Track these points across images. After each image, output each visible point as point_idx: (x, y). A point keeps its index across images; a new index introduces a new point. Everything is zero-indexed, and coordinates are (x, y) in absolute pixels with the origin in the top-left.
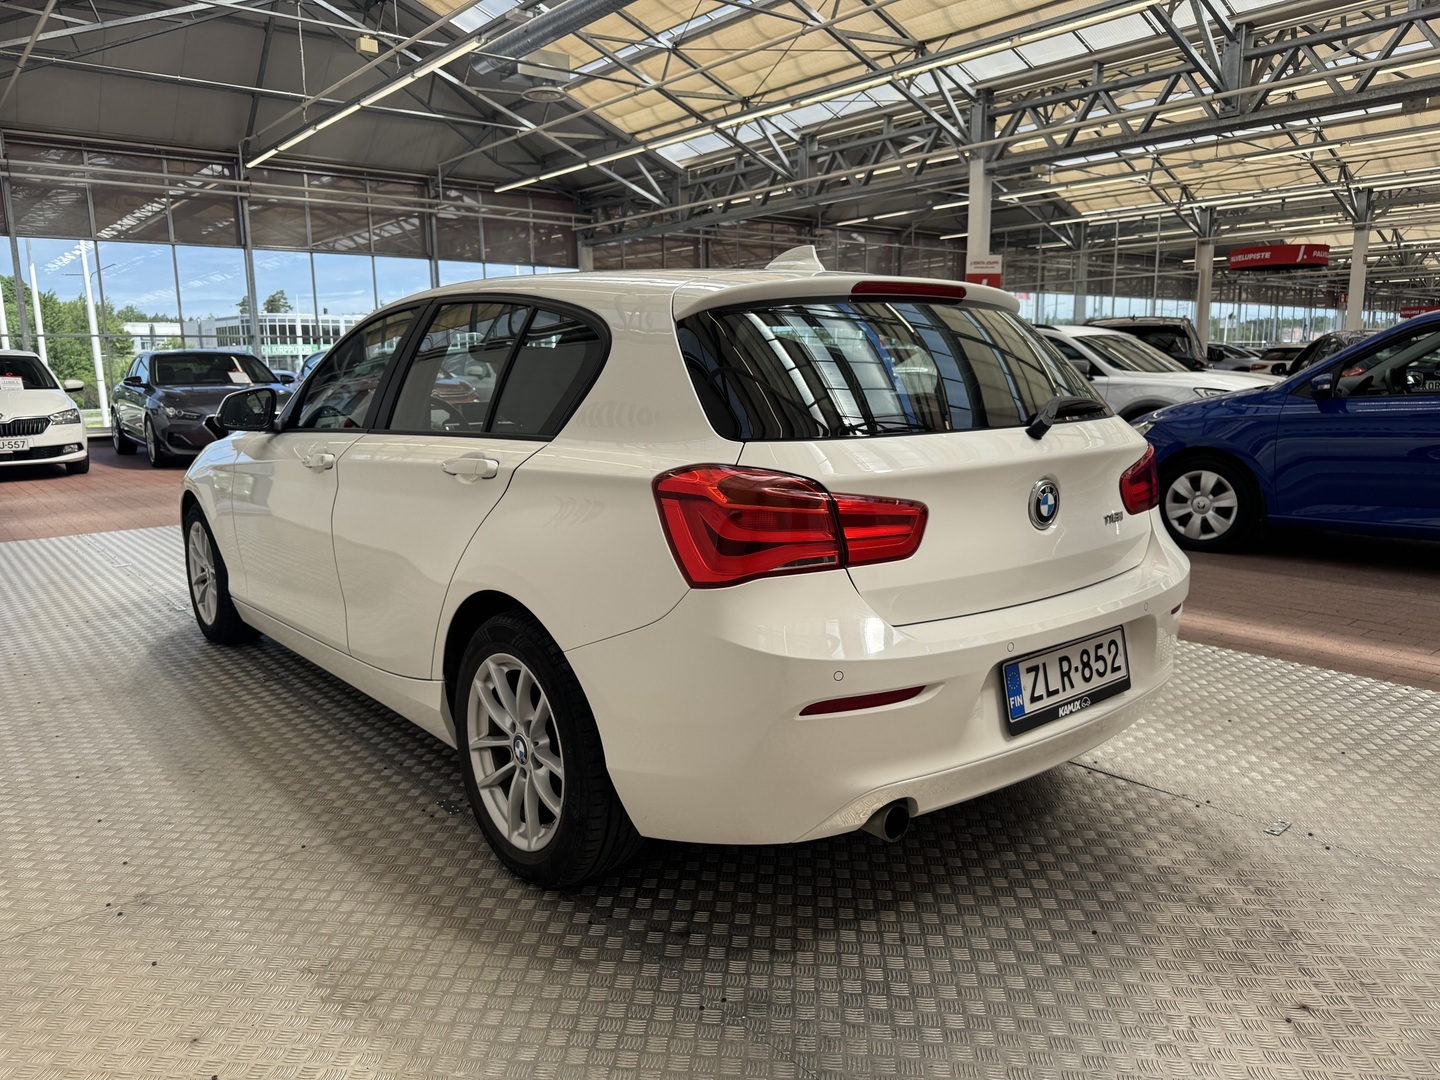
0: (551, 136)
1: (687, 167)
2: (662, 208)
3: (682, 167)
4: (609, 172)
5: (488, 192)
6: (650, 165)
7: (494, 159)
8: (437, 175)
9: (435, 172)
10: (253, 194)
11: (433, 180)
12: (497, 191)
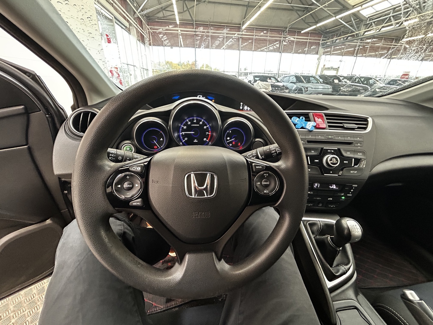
0: (326, 9)
1: (369, 17)
2: (355, 32)
3: (367, 17)
4: (341, 21)
5: (299, 33)
6: (355, 18)
7: (304, 21)
8: (287, 29)
9: (287, 28)
10: (243, 36)
11: (286, 30)
12: (302, 32)
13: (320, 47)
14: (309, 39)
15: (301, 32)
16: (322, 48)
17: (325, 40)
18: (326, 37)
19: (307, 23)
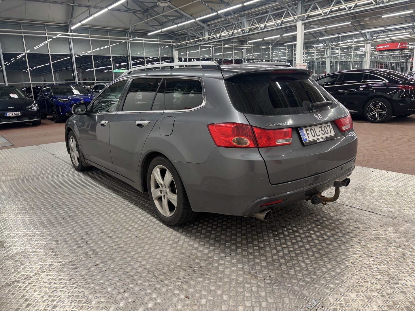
1: (207, 25)
5: (146, 35)
7: (148, 24)
9: (129, 29)
10: (74, 37)
11: (129, 31)
12: (149, 34)
13: (174, 50)
14: (158, 41)
15: (147, 33)
16: (176, 50)
17: (176, 42)
18: (177, 39)
19: (151, 26)
